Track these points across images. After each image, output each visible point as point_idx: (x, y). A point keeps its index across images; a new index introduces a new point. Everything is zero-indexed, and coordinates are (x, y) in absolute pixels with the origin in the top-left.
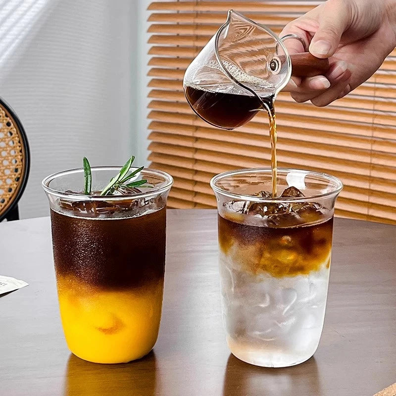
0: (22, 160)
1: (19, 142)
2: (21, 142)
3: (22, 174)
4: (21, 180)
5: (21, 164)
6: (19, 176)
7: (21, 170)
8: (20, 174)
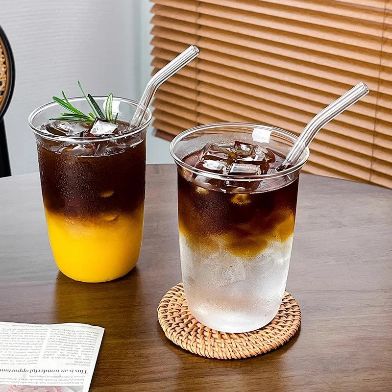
0: (6, 73)
1: (3, 53)
2: (5, 52)
3: (7, 88)
4: (5, 93)
5: (5, 76)
6: (3, 90)
7: (6, 84)
8: (5, 87)
